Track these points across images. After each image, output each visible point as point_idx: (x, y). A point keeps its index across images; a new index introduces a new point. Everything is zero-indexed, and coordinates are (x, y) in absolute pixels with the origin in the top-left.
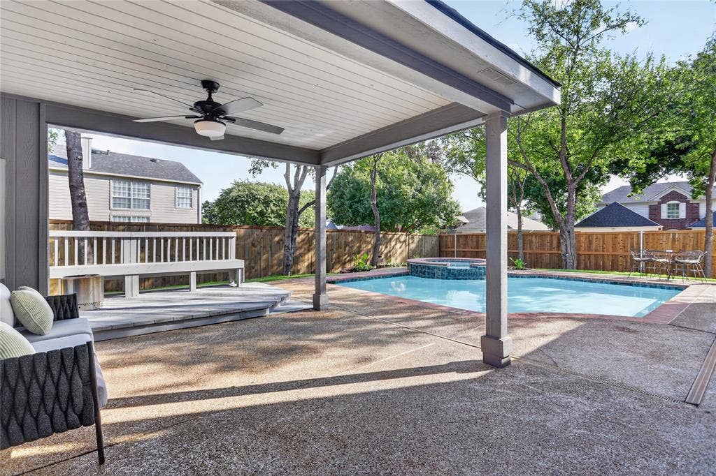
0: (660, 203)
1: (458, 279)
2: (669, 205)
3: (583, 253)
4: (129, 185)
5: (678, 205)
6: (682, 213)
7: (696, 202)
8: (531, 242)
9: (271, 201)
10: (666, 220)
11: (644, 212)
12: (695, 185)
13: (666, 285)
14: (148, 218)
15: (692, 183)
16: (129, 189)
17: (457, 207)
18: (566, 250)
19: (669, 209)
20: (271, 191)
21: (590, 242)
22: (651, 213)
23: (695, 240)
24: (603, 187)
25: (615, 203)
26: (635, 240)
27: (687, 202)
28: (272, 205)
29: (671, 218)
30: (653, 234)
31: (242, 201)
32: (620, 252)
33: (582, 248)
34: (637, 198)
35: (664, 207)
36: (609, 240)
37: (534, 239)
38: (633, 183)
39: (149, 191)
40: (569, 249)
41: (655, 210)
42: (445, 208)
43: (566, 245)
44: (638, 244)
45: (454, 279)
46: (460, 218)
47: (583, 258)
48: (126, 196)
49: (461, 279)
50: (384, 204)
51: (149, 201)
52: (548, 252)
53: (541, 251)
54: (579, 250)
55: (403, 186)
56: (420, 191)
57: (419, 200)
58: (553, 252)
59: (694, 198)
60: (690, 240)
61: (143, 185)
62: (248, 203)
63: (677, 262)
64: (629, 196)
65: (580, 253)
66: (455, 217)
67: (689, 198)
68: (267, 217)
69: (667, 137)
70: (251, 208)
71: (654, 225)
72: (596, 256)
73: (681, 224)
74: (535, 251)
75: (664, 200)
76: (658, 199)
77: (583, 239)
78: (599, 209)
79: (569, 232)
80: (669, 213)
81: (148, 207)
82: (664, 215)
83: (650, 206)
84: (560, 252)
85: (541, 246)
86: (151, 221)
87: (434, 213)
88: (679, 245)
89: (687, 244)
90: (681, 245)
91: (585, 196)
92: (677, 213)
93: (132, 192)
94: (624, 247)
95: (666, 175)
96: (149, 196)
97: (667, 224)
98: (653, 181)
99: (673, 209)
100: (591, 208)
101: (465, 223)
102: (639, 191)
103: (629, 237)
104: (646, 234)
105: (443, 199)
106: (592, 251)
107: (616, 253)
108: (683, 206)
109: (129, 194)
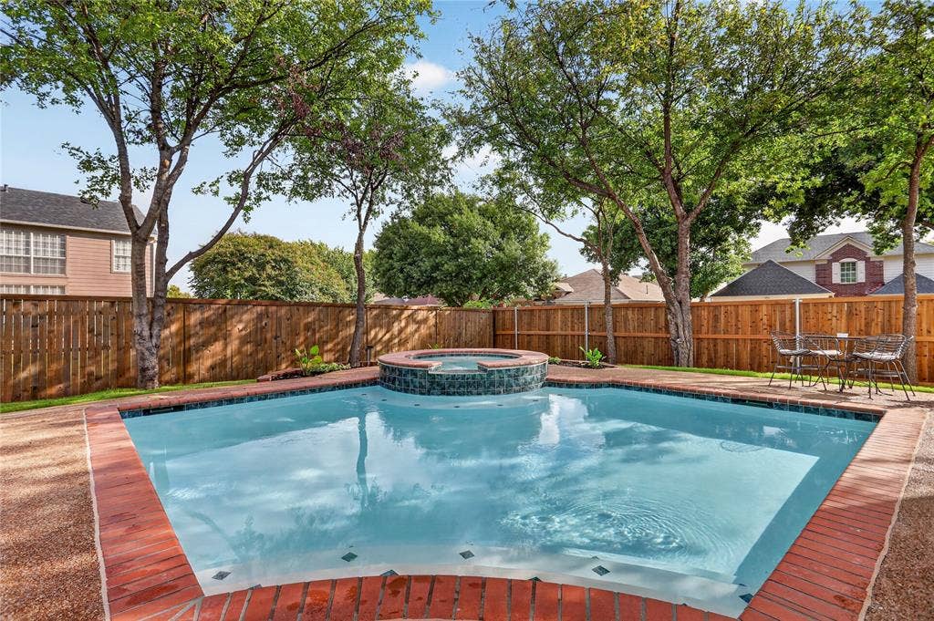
0: (830, 262)
1: (448, 394)
2: (843, 264)
3: (707, 336)
4: (28, 237)
5: (854, 264)
6: (861, 276)
7: (879, 258)
8: (626, 319)
9: (268, 262)
10: (839, 285)
11: (809, 274)
12: (878, 235)
13: (836, 407)
14: (62, 288)
15: (875, 232)
16: (28, 244)
17: (553, 269)
18: (677, 331)
19: (843, 270)
20: (271, 247)
21: (716, 318)
22: (818, 276)
23: (887, 313)
24: (752, 240)
25: (770, 262)
26: (788, 313)
27: (867, 260)
28: (268, 267)
29: (846, 283)
30: (816, 304)
31: (225, 262)
32: (764, 335)
33: (704, 329)
34: (798, 254)
35: (836, 267)
36: (746, 314)
37: (630, 312)
38: (791, 231)
39: (63, 246)
40: (681, 329)
41: (823, 272)
42: (535, 272)
43: (676, 325)
44: (793, 320)
45: (443, 394)
46: (557, 284)
47: (705, 344)
48: (22, 254)
49: (454, 394)
50: (446, 265)
51: (63, 262)
52: (653, 335)
53: (640, 335)
54: (699, 331)
55: (473, 240)
56: (499, 248)
57: (496, 259)
58: (660, 335)
59: (878, 253)
60: (878, 313)
61: (53, 236)
62: (234, 264)
63: (856, 357)
64: (788, 251)
65: (700, 336)
66: (551, 284)
67: (871, 254)
68: (260, 285)
69: (835, 142)
70: (236, 272)
71: (823, 291)
72: (726, 341)
73: (859, 290)
74: (633, 334)
75: (836, 257)
76: (827, 256)
77: (705, 313)
78: (747, 271)
79: (680, 303)
80: (842, 275)
81: (63, 271)
82: (836, 279)
83: (817, 265)
84: (668, 336)
85: (642, 325)
86: (68, 293)
87: (520, 277)
88: (859, 323)
89: (873, 320)
90: (863, 321)
91: (725, 251)
92: (854, 275)
93: (32, 248)
94: (771, 326)
95: (838, 219)
96: (64, 254)
97: (839, 290)
98: (820, 229)
99: (848, 270)
100: (737, 268)
101: (568, 293)
102: (802, 244)
103: (778, 308)
104: (805, 305)
105: (531, 259)
106: (720, 333)
107: (758, 337)
108: (861, 266)
109: (27, 251)
